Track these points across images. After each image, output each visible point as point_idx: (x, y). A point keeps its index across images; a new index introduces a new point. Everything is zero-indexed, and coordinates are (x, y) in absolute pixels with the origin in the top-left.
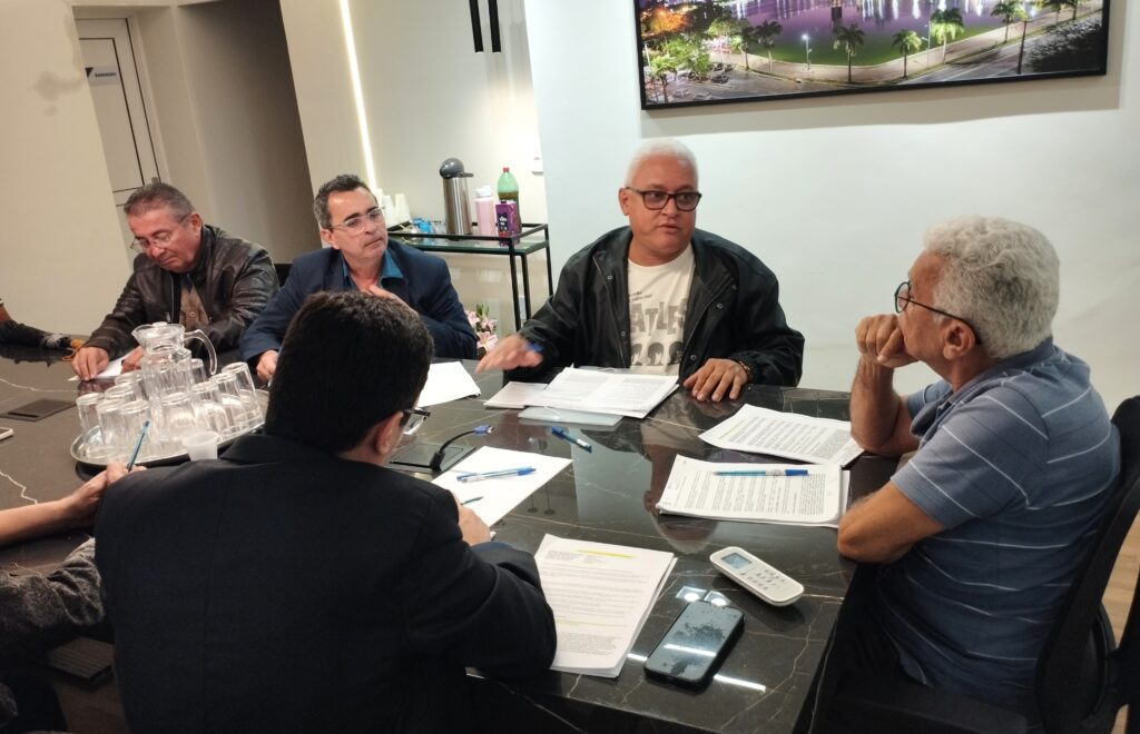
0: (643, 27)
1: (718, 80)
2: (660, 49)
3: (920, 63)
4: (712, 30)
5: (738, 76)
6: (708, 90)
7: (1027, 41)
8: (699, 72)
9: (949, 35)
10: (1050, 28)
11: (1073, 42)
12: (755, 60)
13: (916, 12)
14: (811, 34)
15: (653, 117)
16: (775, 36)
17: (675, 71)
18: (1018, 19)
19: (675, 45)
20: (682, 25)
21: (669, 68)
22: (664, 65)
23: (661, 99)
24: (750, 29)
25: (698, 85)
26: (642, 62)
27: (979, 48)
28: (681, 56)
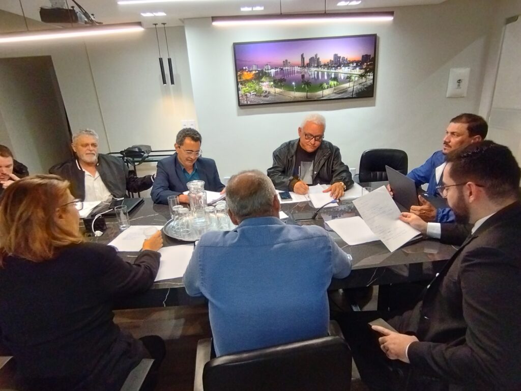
0: (239, 78)
1: (265, 96)
2: (245, 85)
3: (327, 92)
4: (263, 79)
5: (272, 95)
6: (262, 100)
7: (355, 87)
8: (259, 93)
9: (334, 85)
10: (360, 84)
11: (366, 88)
12: (278, 90)
13: (326, 77)
14: (295, 83)
15: (242, 109)
16: (284, 82)
17: (250, 93)
18: (352, 81)
19: (250, 84)
20: (252, 78)
21: (248, 92)
22: (246, 91)
23: (245, 102)
24: (276, 80)
25: (259, 98)
26: (238, 90)
27: (342, 89)
28: (252, 88)
